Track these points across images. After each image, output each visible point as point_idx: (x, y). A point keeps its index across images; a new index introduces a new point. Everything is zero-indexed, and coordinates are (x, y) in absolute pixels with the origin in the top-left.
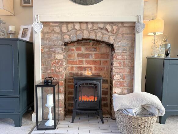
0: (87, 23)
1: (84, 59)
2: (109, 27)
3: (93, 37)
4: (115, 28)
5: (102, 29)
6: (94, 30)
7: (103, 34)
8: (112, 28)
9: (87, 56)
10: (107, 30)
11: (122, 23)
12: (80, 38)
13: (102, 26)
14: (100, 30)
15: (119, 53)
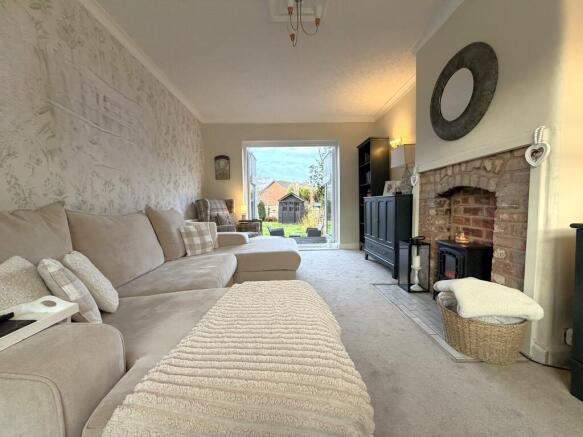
0: (460, 164)
1: (471, 217)
2: (488, 164)
3: (465, 183)
4: (498, 163)
5: (479, 168)
6: (469, 173)
7: (479, 177)
8: (493, 164)
9: (475, 211)
10: (485, 168)
11: (511, 151)
12: (451, 187)
13: (477, 164)
14: (475, 171)
15: (503, 208)
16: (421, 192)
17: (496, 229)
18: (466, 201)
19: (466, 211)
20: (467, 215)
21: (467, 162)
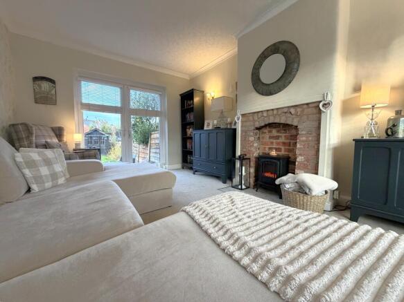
0: (273, 110)
1: (274, 141)
2: (293, 111)
3: (277, 121)
4: (299, 110)
5: (286, 113)
6: (279, 115)
7: (287, 118)
8: (296, 110)
9: (277, 138)
10: (290, 113)
11: (307, 104)
12: (267, 123)
13: (286, 110)
14: (284, 114)
15: (303, 134)
16: (242, 127)
17: (298, 146)
18: (270, 132)
19: (270, 137)
20: (272, 140)
21: (277, 109)
